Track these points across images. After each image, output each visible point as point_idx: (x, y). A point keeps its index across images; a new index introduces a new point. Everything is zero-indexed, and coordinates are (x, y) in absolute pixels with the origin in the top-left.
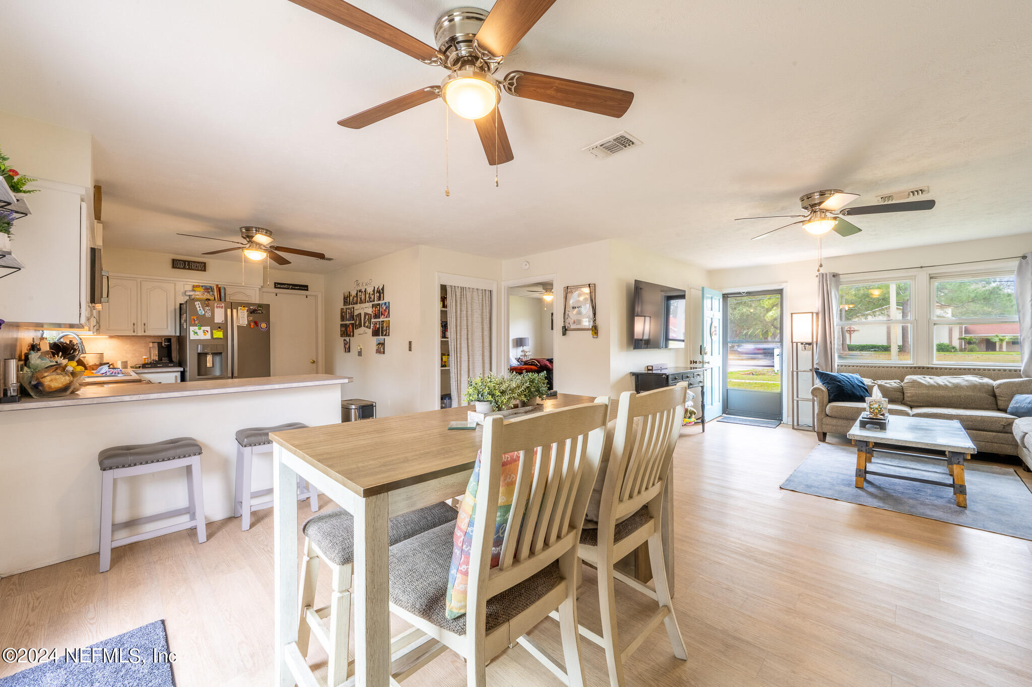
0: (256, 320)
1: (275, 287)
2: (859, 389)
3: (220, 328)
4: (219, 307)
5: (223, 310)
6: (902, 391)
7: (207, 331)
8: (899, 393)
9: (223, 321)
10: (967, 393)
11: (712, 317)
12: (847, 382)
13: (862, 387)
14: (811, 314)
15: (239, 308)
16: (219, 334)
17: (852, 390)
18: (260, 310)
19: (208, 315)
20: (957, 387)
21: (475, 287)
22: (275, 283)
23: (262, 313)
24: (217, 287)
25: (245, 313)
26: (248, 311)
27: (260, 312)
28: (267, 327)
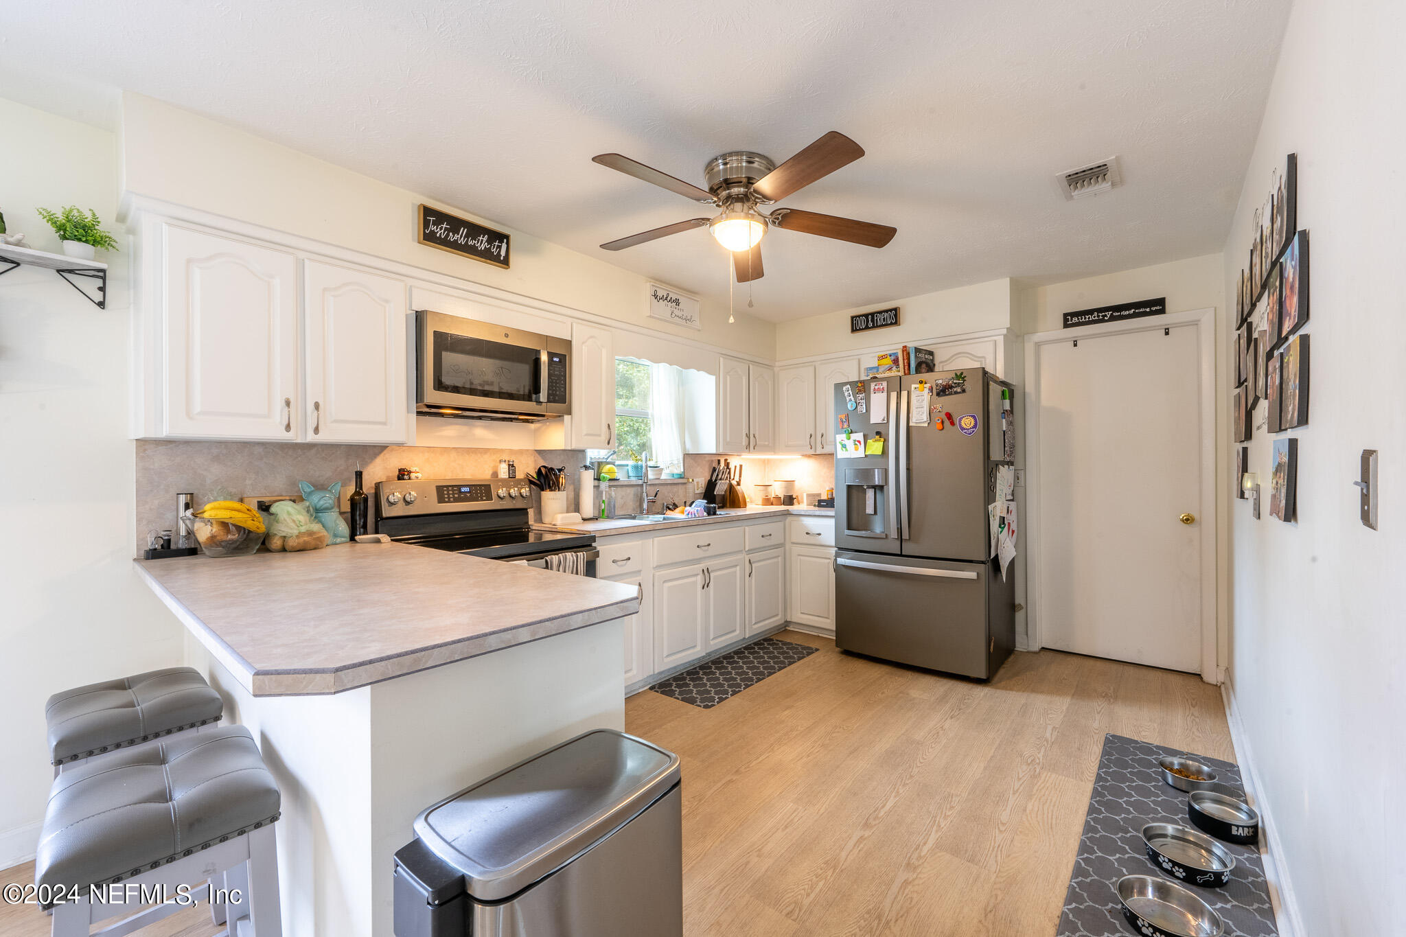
0: (950, 411)
1: (1066, 326)
3: (878, 433)
4: (881, 390)
5: (886, 396)
7: (859, 442)
9: (884, 420)
15: (913, 386)
16: (875, 447)
18: (959, 385)
19: (862, 408)
22: (1065, 315)
23: (964, 390)
24: (903, 351)
25: (926, 395)
26: (931, 389)
27: (959, 390)
28: (975, 426)
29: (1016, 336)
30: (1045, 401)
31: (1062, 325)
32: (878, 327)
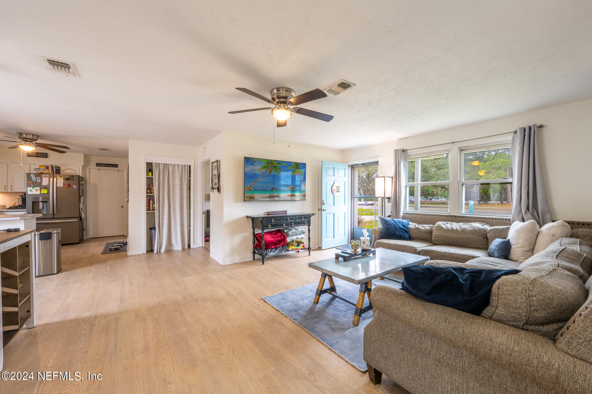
0: (69, 184)
1: (97, 166)
2: (400, 230)
3: (45, 188)
4: (46, 177)
5: (48, 178)
6: (430, 232)
7: (38, 190)
8: (429, 235)
9: (48, 185)
10: (469, 236)
11: (334, 180)
12: (393, 225)
13: (402, 229)
14: (384, 178)
15: (58, 177)
16: (45, 191)
17: (394, 231)
18: (72, 178)
19: (39, 181)
20: (464, 231)
21: (176, 163)
22: (97, 164)
23: (73, 180)
24: (51, 166)
25: (62, 180)
26: (64, 179)
27: (72, 179)
28: (76, 188)
29: (84, 167)
30: (91, 182)
31: (96, 165)
32: (39, 157)
